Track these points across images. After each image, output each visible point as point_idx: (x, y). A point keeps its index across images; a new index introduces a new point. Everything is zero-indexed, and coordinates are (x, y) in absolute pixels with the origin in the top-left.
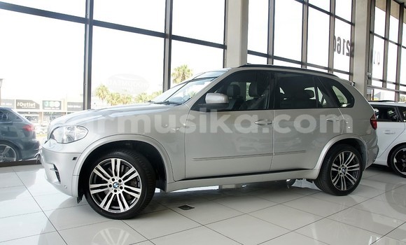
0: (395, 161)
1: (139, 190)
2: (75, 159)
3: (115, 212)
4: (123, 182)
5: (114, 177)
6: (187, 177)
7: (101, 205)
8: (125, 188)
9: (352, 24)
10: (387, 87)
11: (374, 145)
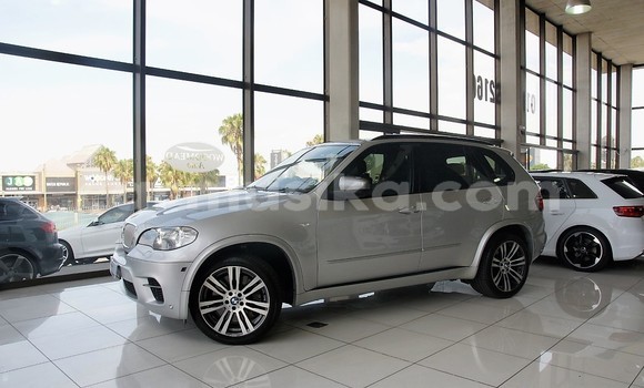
0: (566, 249)
1: (267, 305)
2: (184, 269)
3: (235, 335)
4: (244, 296)
5: (232, 290)
6: (319, 285)
7: (216, 328)
8: (247, 304)
9: (496, 57)
10: (547, 145)
11: (541, 231)
